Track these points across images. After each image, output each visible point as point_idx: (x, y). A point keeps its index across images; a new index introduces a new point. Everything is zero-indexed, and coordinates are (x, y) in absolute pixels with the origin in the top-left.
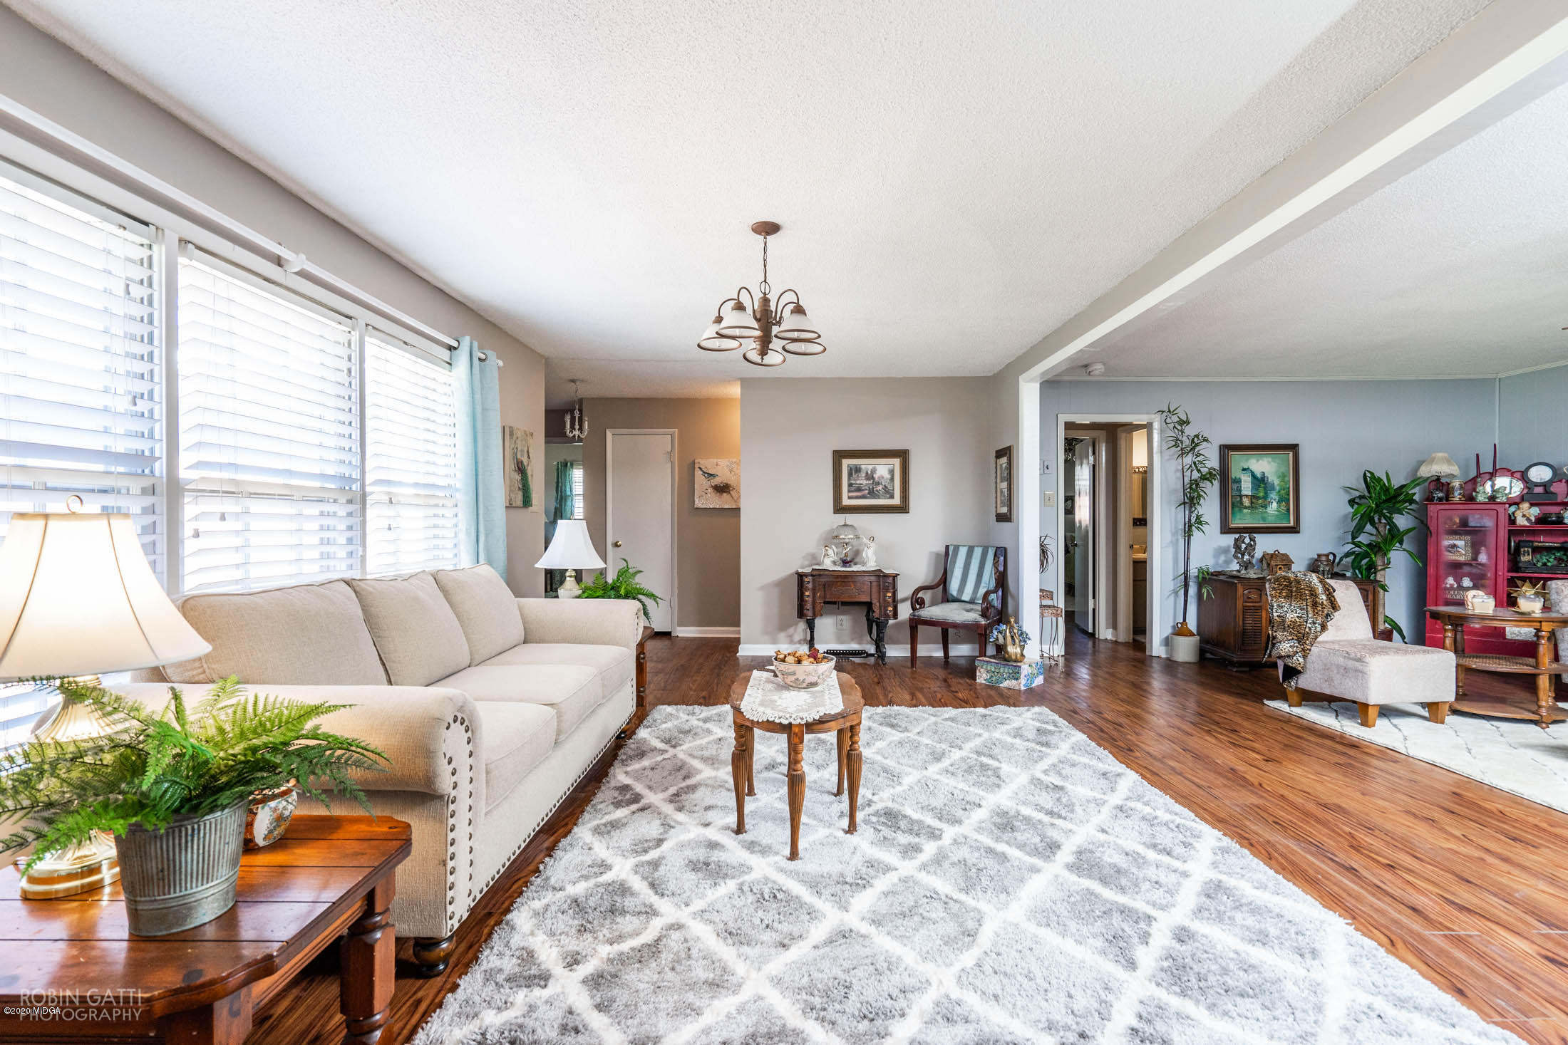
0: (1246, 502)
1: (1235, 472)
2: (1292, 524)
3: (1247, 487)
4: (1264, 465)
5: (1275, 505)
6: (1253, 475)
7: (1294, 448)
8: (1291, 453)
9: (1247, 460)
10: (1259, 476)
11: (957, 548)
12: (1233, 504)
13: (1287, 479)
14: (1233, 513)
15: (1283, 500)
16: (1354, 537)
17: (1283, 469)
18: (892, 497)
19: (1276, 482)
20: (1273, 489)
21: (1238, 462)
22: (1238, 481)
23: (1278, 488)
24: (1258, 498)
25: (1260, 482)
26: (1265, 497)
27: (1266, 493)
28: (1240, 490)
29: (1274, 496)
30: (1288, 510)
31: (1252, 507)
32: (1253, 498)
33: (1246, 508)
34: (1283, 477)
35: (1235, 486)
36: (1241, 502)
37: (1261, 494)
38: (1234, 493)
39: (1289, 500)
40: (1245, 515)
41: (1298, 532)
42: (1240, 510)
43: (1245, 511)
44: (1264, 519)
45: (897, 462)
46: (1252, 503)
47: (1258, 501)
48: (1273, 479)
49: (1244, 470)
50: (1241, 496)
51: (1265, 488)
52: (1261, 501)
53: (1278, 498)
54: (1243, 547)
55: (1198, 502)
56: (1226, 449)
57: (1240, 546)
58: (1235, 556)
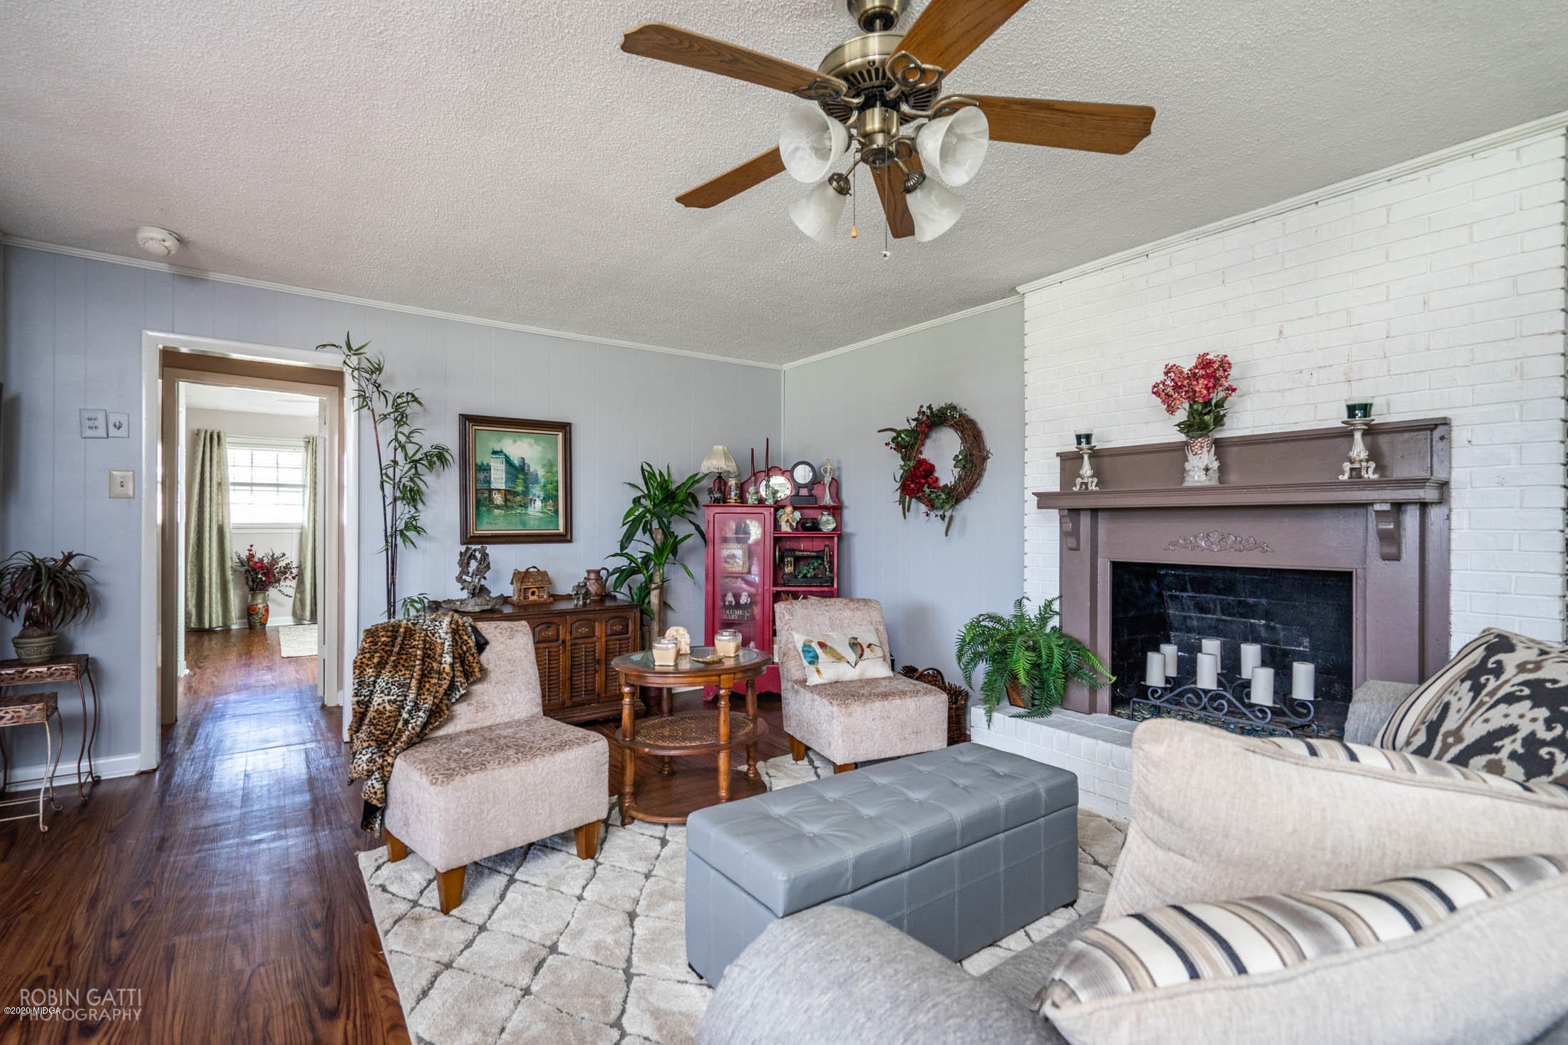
0: (498, 499)
1: (483, 457)
2: (561, 530)
3: (498, 478)
4: (523, 448)
5: (538, 504)
6: (508, 461)
7: (565, 428)
8: (561, 435)
9: (499, 441)
10: (516, 463)
12: (478, 502)
13: (555, 469)
14: (478, 514)
15: (550, 497)
16: (623, 547)
17: (550, 456)
19: (541, 473)
20: (536, 481)
21: (487, 442)
22: (486, 469)
23: (542, 481)
24: (515, 494)
25: (517, 470)
26: (525, 493)
27: (527, 487)
28: (489, 482)
29: (537, 491)
30: (556, 512)
31: (507, 505)
32: (509, 494)
33: (498, 507)
34: (550, 466)
35: (481, 476)
36: (491, 500)
37: (520, 489)
38: (480, 486)
39: (557, 496)
40: (496, 517)
41: (570, 541)
42: (489, 511)
43: (497, 512)
44: (523, 523)
46: (506, 500)
47: (515, 498)
48: (536, 468)
49: (494, 453)
50: (490, 491)
51: (525, 480)
52: (519, 498)
53: (542, 495)
54: (474, 565)
55: (413, 496)
56: (469, 421)
57: (468, 564)
58: (459, 579)
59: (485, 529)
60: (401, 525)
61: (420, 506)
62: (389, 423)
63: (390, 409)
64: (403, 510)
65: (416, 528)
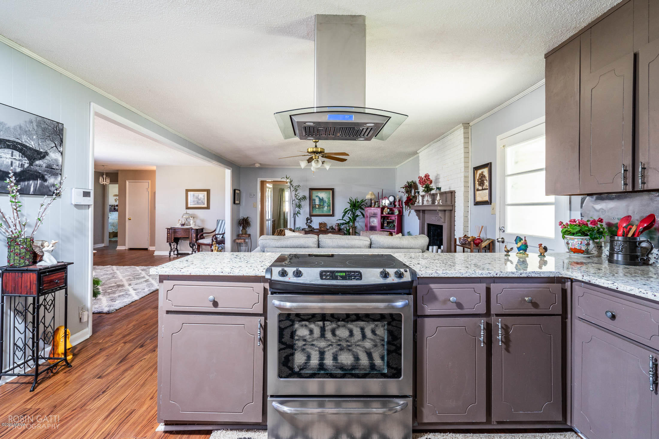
0: (317, 206)
1: (314, 197)
2: (331, 214)
3: (317, 202)
4: (323, 195)
5: (326, 207)
6: (319, 198)
8: (331, 191)
9: (317, 193)
10: (321, 198)
11: (219, 220)
12: (313, 207)
13: (330, 199)
14: (313, 210)
15: (329, 206)
16: (343, 218)
17: (329, 196)
18: (204, 204)
19: (327, 200)
20: (326, 202)
21: (315, 193)
22: (315, 200)
23: (327, 202)
24: (321, 205)
25: (321, 200)
26: (323, 205)
27: (323, 204)
28: (315, 203)
29: (326, 204)
30: (330, 209)
32: (319, 205)
33: (317, 208)
36: (316, 207)
37: (322, 204)
38: (313, 204)
40: (317, 211)
41: (334, 216)
42: (315, 209)
43: (317, 209)
44: (323, 212)
45: (206, 193)
46: (319, 207)
47: (321, 206)
48: (326, 199)
49: (316, 196)
50: (315, 205)
51: (323, 202)
52: (322, 206)
53: (327, 205)
54: (309, 221)
55: (299, 206)
56: (311, 190)
57: (308, 221)
58: (306, 224)
59: (314, 213)
60: (296, 213)
61: (301, 208)
62: (294, 192)
63: (294, 189)
64: (297, 209)
65: (299, 213)
